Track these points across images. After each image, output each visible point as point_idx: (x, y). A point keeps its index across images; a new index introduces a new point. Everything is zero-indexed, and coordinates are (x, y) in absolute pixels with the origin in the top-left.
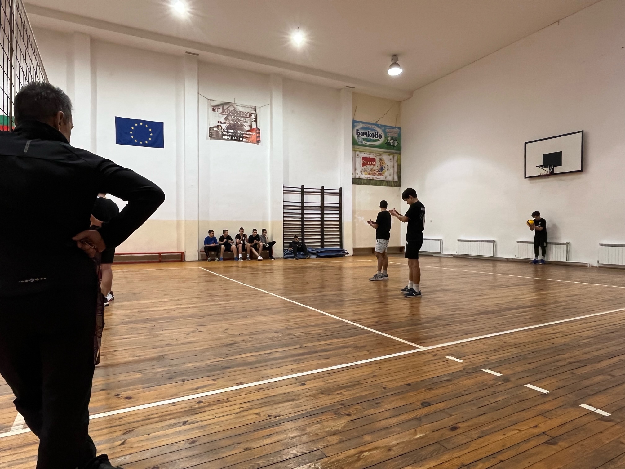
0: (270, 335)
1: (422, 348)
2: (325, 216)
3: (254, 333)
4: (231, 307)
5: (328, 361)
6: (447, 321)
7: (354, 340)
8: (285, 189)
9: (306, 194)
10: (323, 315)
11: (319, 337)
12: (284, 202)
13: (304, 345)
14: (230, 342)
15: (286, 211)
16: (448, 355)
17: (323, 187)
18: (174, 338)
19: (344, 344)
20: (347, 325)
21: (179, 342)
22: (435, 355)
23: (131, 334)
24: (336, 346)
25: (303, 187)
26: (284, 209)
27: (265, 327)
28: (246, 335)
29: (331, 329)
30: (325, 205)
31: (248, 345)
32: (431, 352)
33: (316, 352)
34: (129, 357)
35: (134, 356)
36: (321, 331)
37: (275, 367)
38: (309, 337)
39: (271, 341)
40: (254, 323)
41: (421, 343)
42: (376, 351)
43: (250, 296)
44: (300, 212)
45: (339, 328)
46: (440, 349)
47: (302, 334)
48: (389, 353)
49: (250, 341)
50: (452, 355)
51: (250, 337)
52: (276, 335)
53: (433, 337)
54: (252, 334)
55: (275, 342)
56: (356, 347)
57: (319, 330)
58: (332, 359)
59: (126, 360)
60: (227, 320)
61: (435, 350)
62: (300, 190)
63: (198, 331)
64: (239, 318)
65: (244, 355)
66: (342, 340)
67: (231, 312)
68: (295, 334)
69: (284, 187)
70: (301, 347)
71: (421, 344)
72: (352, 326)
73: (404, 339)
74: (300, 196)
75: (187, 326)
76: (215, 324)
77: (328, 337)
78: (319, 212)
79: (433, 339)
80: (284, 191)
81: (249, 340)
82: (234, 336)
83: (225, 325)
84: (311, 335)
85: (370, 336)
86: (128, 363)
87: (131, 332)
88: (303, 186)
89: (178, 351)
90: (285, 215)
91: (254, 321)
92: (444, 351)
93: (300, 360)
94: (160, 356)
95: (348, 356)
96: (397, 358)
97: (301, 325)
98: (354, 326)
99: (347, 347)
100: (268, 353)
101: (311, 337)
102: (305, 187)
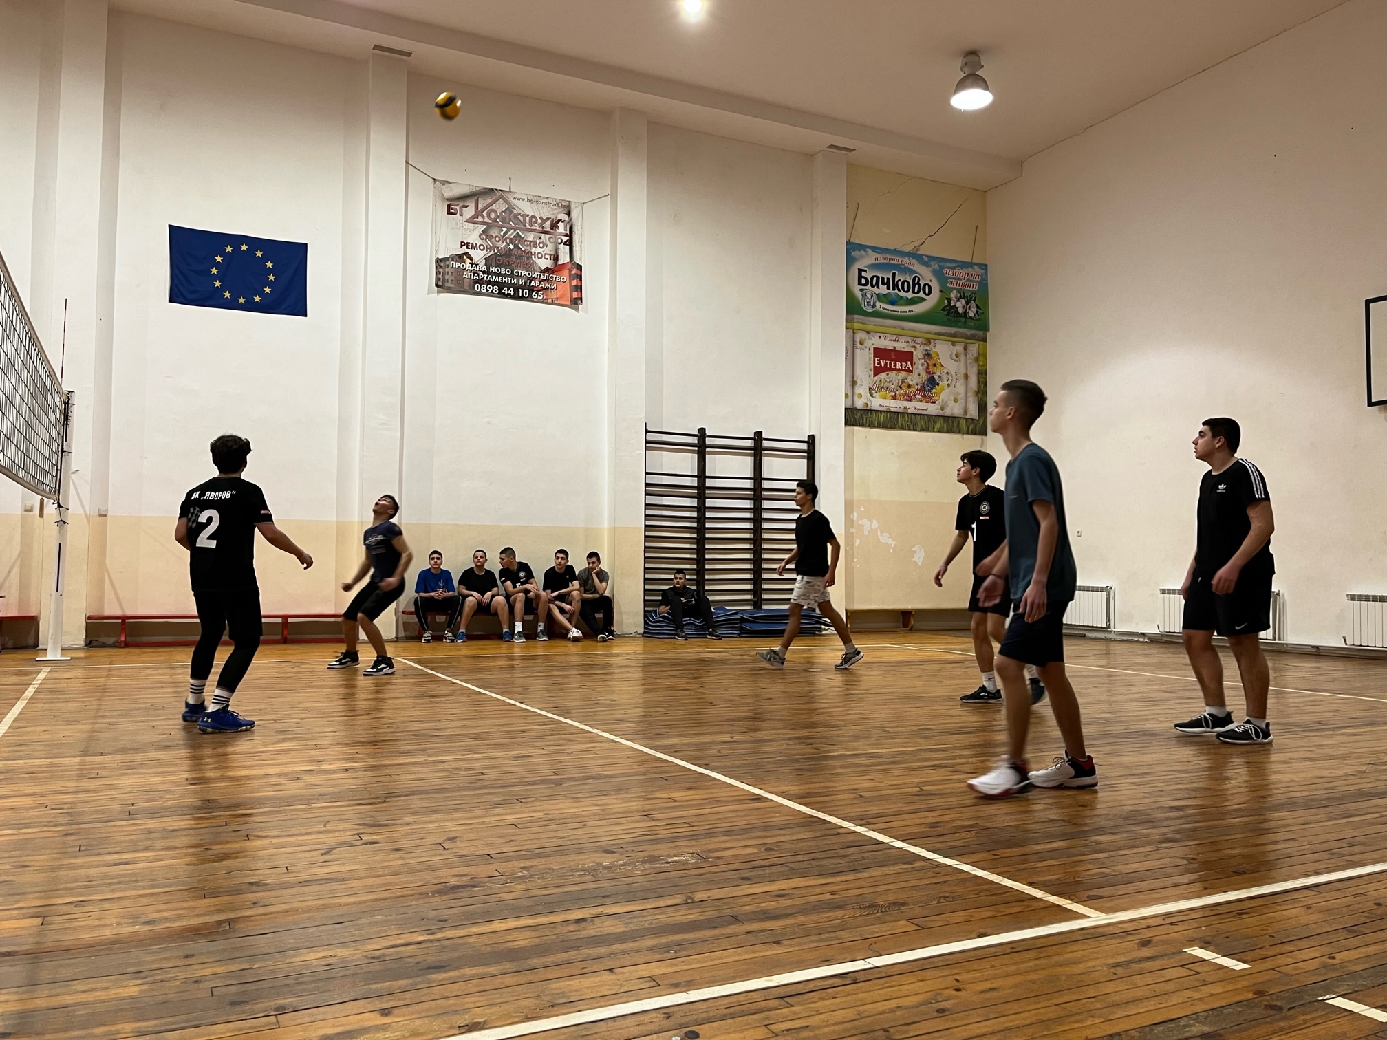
0: (588, 861)
1: (1094, 918)
2: (765, 515)
3: (537, 851)
4: (473, 769)
5: (776, 951)
6: (1165, 830)
7: (864, 883)
8: (651, 437)
9: (711, 453)
10: (758, 799)
11: (750, 871)
12: (646, 473)
13: (699, 896)
14: (455, 881)
15: (653, 500)
16: (1192, 942)
17: (759, 434)
18: (281, 863)
19: (828, 896)
20: (838, 831)
21: (293, 878)
22: (1146, 943)
23: (146, 849)
24: (803, 901)
25: (702, 433)
26: (646, 494)
27: (573, 834)
28: (510, 859)
29: (789, 846)
30: (766, 484)
31: (513, 893)
32: (1128, 933)
33: (735, 919)
34: (118, 924)
35: (134, 924)
36: (755, 850)
37: (595, 968)
38: (714, 869)
39: (589, 878)
40: (540, 820)
41: (1091, 898)
42: (938, 921)
43: (534, 738)
44: (693, 502)
45: (813, 843)
46: (1159, 921)
47: (692, 860)
48: (982, 931)
49: (521, 878)
50: (1205, 945)
51: (522, 865)
52: (607, 860)
53: (1128, 879)
54: (532, 854)
55: (606, 884)
56: (870, 907)
57: (744, 848)
58: (790, 946)
59: (106, 933)
60: (456, 811)
61: (1144, 924)
62: (694, 440)
63: (360, 842)
64: (496, 805)
65: (497, 926)
66: (823, 881)
67: (473, 786)
68: (670, 860)
69: (647, 431)
70: (689, 902)
71: (1091, 901)
72: (851, 838)
73: (1031, 884)
74: (692, 458)
75: (329, 827)
76: (415, 823)
77: (774, 869)
78: (748, 504)
79: (1131, 888)
80: (647, 442)
81: (520, 874)
82: (475, 859)
83: (450, 824)
84: (720, 862)
85: (914, 870)
86: (114, 944)
87: (148, 843)
88: (702, 431)
89: (283, 907)
90: (649, 512)
91: (540, 814)
92: (1176, 928)
93: (682, 944)
94: (220, 923)
95: (845, 935)
96: (1013, 947)
97: (689, 831)
98: (859, 838)
99: (838, 907)
100: (578, 921)
101: (723, 868)
102: (708, 433)
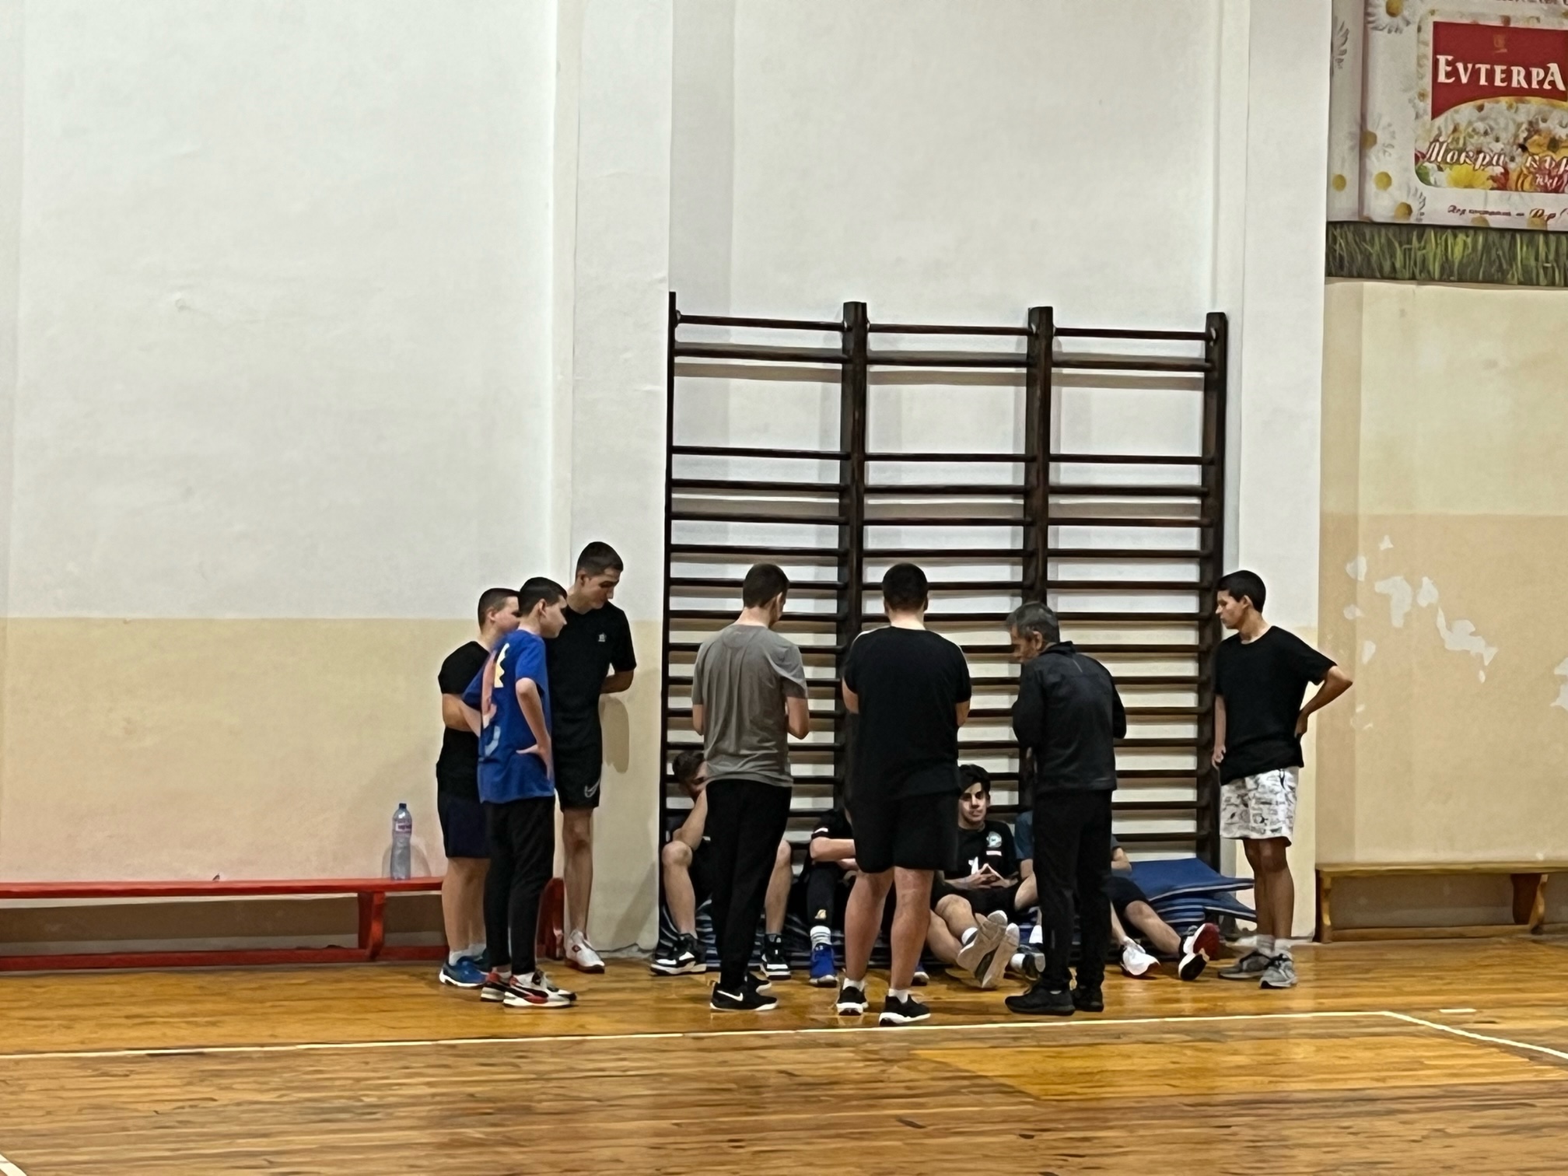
2: (1061, 571)
8: (686, 334)
9: (882, 379)
12: (672, 450)
17: (1042, 315)
25: (856, 316)
26: (670, 516)
30: (1064, 474)
44: (828, 538)
62: (834, 341)
69: (675, 319)
74: (825, 396)
78: (1007, 538)
80: (674, 350)
88: (856, 311)
102: (873, 317)
